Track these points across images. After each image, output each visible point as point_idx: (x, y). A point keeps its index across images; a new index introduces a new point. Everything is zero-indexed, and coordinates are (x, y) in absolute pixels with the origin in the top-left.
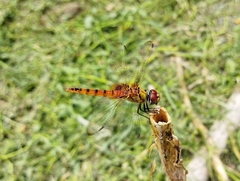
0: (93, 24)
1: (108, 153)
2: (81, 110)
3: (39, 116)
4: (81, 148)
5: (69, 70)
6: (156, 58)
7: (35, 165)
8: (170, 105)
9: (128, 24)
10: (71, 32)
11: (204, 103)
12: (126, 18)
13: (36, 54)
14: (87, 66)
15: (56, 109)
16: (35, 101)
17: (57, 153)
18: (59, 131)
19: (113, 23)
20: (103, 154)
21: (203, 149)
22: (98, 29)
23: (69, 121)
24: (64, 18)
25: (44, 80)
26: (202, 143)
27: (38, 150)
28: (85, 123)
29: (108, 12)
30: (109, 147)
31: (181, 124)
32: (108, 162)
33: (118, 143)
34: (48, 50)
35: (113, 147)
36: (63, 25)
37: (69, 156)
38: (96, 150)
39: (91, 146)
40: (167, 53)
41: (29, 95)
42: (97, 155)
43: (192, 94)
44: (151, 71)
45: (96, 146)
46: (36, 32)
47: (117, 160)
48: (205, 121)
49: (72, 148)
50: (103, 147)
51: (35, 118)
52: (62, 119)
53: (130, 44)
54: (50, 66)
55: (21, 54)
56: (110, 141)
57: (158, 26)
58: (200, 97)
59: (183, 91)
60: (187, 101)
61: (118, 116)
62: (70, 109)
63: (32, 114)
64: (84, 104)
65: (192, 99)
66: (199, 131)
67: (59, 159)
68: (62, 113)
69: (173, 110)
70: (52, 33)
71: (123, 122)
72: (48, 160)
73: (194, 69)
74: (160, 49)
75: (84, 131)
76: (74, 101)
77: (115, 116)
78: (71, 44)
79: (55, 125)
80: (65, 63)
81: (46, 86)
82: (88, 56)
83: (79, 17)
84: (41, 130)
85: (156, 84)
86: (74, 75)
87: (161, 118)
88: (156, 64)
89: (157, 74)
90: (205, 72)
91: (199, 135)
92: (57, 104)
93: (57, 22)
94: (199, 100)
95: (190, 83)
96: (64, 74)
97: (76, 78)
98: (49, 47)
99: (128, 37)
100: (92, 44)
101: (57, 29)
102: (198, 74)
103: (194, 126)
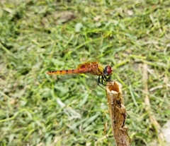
0: (81, 29)
1: (76, 132)
2: (61, 95)
3: (27, 95)
4: (55, 124)
5: (57, 62)
6: (128, 63)
7: (17, 133)
8: (132, 101)
9: (109, 33)
10: (63, 33)
11: (161, 104)
12: (108, 28)
13: (33, 46)
14: (71, 61)
15: (41, 91)
16: (26, 82)
17: (36, 125)
18: (40, 108)
19: (97, 31)
20: (72, 132)
21: (155, 141)
22: (85, 34)
23: (50, 102)
24: (60, 22)
26: (154, 136)
27: (21, 120)
28: (62, 105)
29: (95, 22)
30: (78, 127)
31: (140, 118)
32: (75, 139)
35: (80, 127)
37: (45, 129)
38: (68, 128)
39: (63, 124)
40: (137, 60)
41: (23, 77)
42: (67, 132)
43: (153, 96)
44: (122, 72)
45: (67, 124)
47: (82, 139)
48: (159, 119)
49: (48, 124)
50: (73, 127)
52: (45, 99)
53: (108, 49)
55: (22, 45)
56: (79, 123)
57: (133, 38)
58: (159, 99)
59: (145, 92)
61: (89, 103)
62: (52, 92)
63: (22, 92)
64: (64, 90)
65: (152, 100)
66: (153, 127)
67: (37, 131)
68: (45, 95)
69: (134, 106)
70: (49, 32)
71: (93, 109)
72: (28, 130)
73: (157, 76)
74: (131, 56)
75: (60, 111)
76: (56, 87)
77: (87, 102)
78: (61, 42)
79: (38, 104)
81: (37, 72)
82: (74, 54)
83: (71, 23)
84: (26, 105)
85: (124, 83)
86: (60, 66)
88: (126, 67)
89: (126, 75)
90: (166, 79)
91: (153, 130)
92: (43, 87)
94: (157, 101)
95: (152, 87)
96: (52, 65)
99: (108, 43)
100: (78, 45)
102: (160, 80)
103: (150, 121)
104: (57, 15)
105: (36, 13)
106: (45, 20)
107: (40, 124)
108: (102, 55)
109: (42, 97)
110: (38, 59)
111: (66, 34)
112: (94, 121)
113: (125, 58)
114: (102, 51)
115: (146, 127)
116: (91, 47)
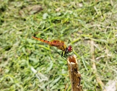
0: (47, 17)
2: (34, 64)
4: (30, 85)
5: (30, 41)
6: (80, 40)
8: (84, 67)
9: (66, 20)
11: (104, 69)
12: (66, 16)
16: (8, 56)
17: (16, 87)
18: (19, 74)
19: (59, 18)
22: (50, 21)
23: (26, 69)
24: (32, 13)
27: (6, 83)
28: (35, 71)
29: (56, 12)
30: (46, 87)
31: (89, 79)
34: (20, 29)
35: (48, 87)
36: (31, 16)
38: (39, 87)
39: (36, 85)
40: (86, 38)
41: (6, 52)
43: (98, 63)
44: (76, 47)
45: (39, 85)
48: (103, 79)
49: (25, 85)
50: (42, 87)
51: (7, 65)
52: (22, 68)
53: (66, 30)
55: (5, 30)
56: (47, 84)
57: (83, 23)
58: (102, 65)
59: (93, 60)
60: (94, 66)
61: (54, 70)
63: (6, 63)
64: (36, 61)
65: (97, 66)
66: (99, 85)
68: (23, 64)
69: (86, 70)
70: (25, 20)
71: (56, 73)
73: (100, 49)
74: (82, 35)
75: (33, 76)
76: (30, 59)
77: (52, 69)
79: (17, 71)
80: (29, 36)
82: (42, 35)
83: (40, 13)
84: (9, 72)
86: (33, 44)
88: (79, 43)
89: (79, 49)
90: (107, 51)
91: (99, 87)
92: (21, 59)
94: (101, 67)
95: (98, 56)
96: (27, 43)
97: (33, 46)
98: (21, 27)
100: (45, 28)
101: (27, 18)
102: (103, 51)
103: (97, 81)
104: (30, 8)
105: (15, 7)
106: (22, 11)
107: (19, 86)
108: (62, 35)
109: (20, 66)
110: (17, 39)
111: (36, 21)
112: (58, 82)
113: (78, 37)
114: (62, 32)
115: (94, 85)
116: (54, 30)
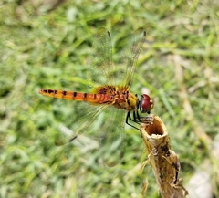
0: (77, 17)
1: (95, 167)
2: (64, 118)
3: (14, 125)
4: (64, 162)
5: (49, 71)
6: (151, 57)
7: (10, 183)
8: (167, 111)
9: (118, 17)
10: (51, 26)
11: (207, 109)
12: (115, 9)
13: (10, 52)
14: (70, 67)
15: (34, 116)
16: (9, 108)
17: (36, 168)
18: (38, 142)
19: (101, 16)
20: (89, 169)
21: (207, 161)
22: (83, 23)
23: (50, 131)
24: (42, 10)
25: (20, 82)
26: (205, 155)
27: (13, 165)
30: (96, 161)
31: (181, 133)
32: (96, 178)
33: (107, 156)
34: (24, 48)
35: (101, 161)
36: (41, 18)
37: (50, 171)
38: (82, 164)
39: (75, 160)
40: (164, 50)
42: (83, 170)
43: (194, 98)
44: (146, 72)
45: (81, 160)
46: (11, 27)
47: (105, 176)
48: (208, 129)
49: (54, 162)
50: (90, 161)
51: (9, 128)
52: (42, 128)
53: (121, 40)
54: (26, 66)
56: (97, 154)
57: (153, 19)
58: (203, 102)
59: (183, 95)
60: (187, 107)
62: (51, 116)
63: (6, 123)
64: (67, 110)
65: (193, 105)
66: (201, 141)
67: (38, 176)
68: (41, 121)
69: (171, 117)
70: (29, 28)
72: (25, 176)
73: (195, 69)
74: (155, 45)
76: (54, 108)
78: (51, 40)
79: (33, 136)
80: (44, 62)
81: (23, 90)
82: (72, 55)
83: (60, 9)
84: (16, 142)
85: (151, 87)
86: (55, 76)
87: (155, 129)
88: (151, 63)
89: (152, 75)
90: (208, 72)
91: (202, 146)
92: (36, 110)
93: (35, 14)
94: (201, 105)
95: (191, 86)
96: (43, 76)
97: (57, 81)
98: (25, 44)
99: (118, 32)
100: (75, 40)
101: (35, 23)
102: (200, 74)
103: (196, 135)
105: (5, 2)
106: (20, 10)
107: (40, 164)
108: (113, 50)
109: (37, 125)
113: (145, 50)
114: (113, 43)
115: (192, 144)
